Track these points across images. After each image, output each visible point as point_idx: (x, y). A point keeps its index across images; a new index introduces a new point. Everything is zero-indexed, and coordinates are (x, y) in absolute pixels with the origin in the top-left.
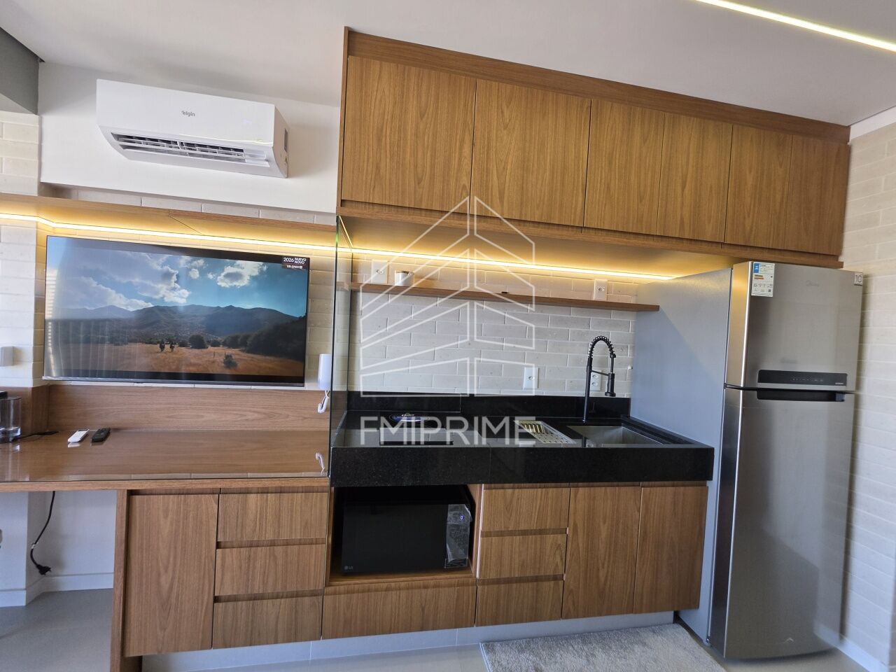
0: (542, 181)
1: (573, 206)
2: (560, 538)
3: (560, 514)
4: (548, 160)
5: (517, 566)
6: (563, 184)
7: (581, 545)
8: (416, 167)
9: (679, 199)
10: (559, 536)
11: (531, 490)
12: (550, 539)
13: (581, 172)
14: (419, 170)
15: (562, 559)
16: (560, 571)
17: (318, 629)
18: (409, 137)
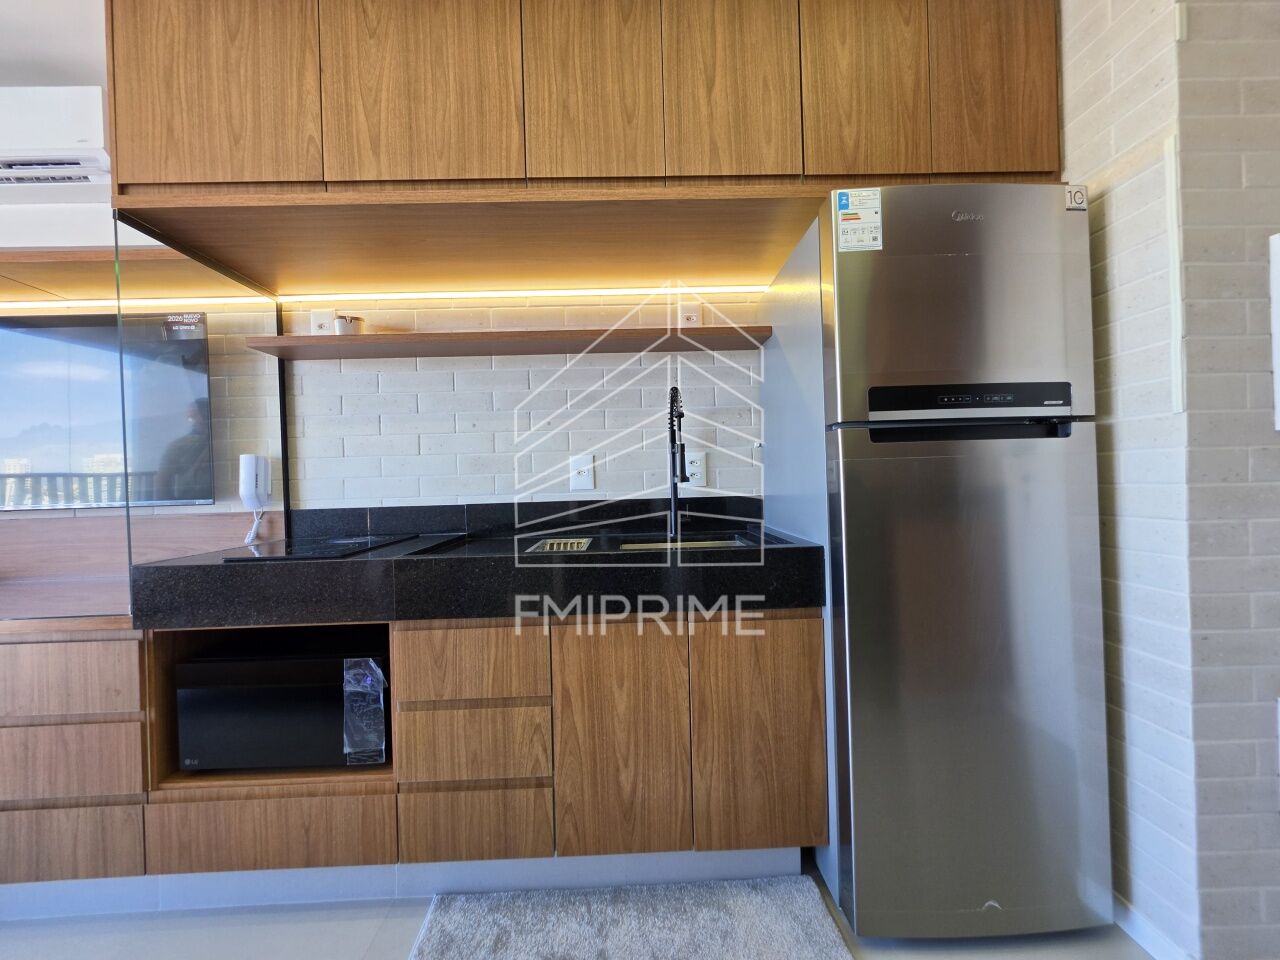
0: (445, 111)
1: (504, 146)
2: (540, 714)
3: (535, 672)
4: (451, 77)
5: (463, 760)
6: (481, 112)
7: (579, 726)
8: (229, 118)
9: (704, 110)
10: (537, 710)
11: (479, 631)
12: (520, 714)
13: (512, 87)
14: (236, 122)
15: (545, 750)
16: (545, 772)
17: (140, 859)
18: (214, 74)
